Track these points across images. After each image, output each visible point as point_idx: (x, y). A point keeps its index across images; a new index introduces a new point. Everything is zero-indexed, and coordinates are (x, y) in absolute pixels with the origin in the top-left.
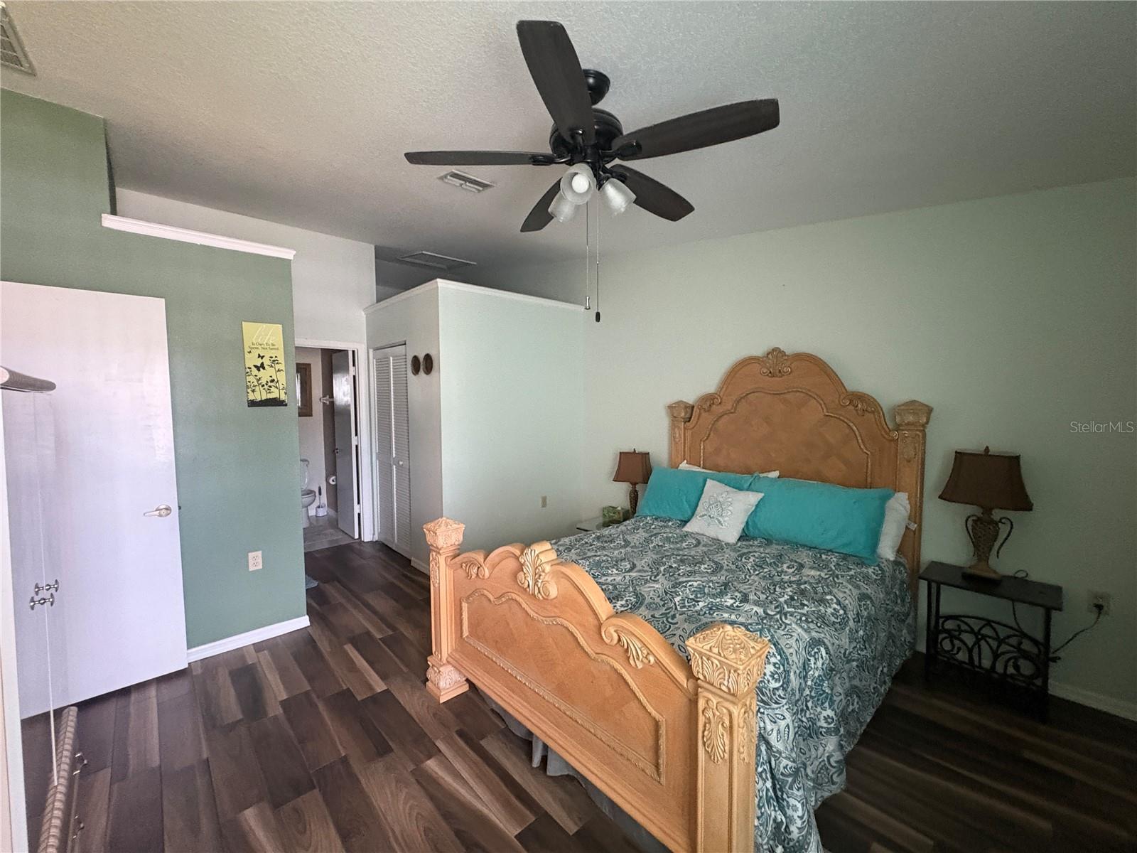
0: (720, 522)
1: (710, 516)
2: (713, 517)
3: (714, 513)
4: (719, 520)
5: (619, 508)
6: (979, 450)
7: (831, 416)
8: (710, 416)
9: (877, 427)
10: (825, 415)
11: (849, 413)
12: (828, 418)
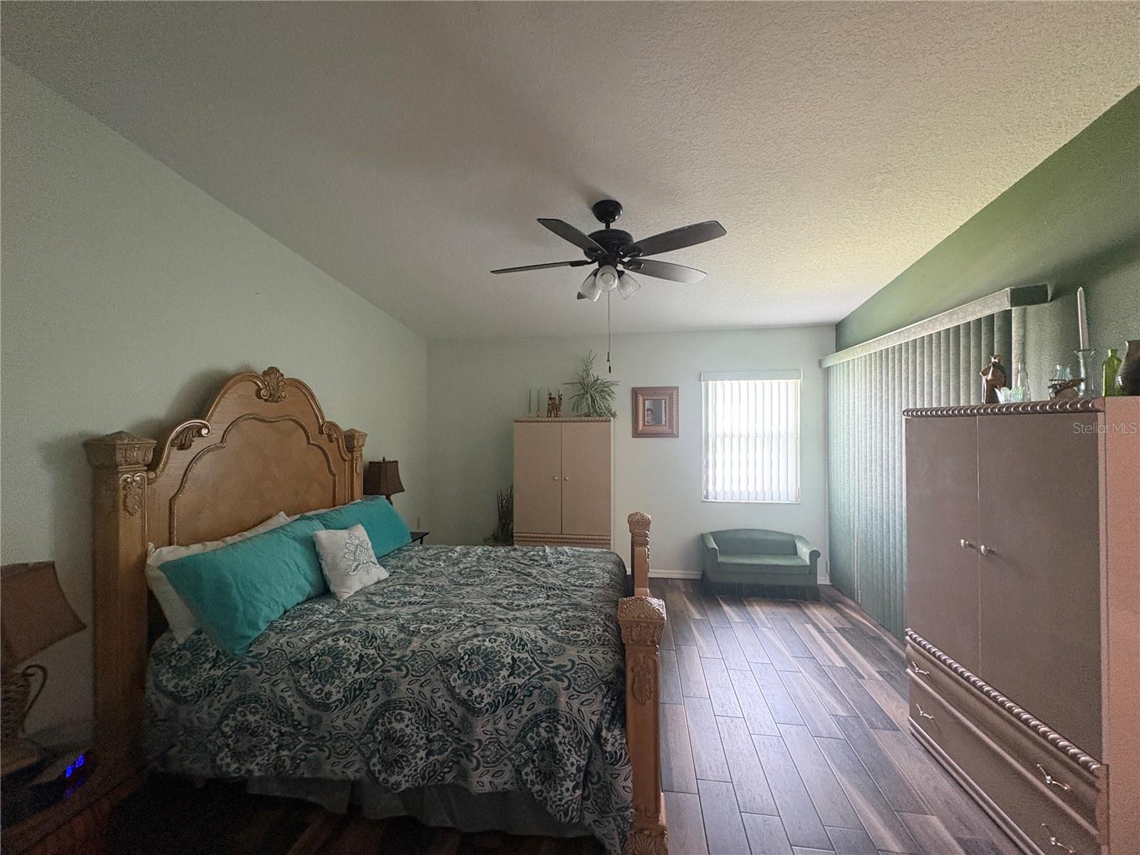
1: (364, 563)
2: (367, 563)
4: (372, 562)
6: (381, 459)
7: (313, 444)
8: (187, 455)
9: (339, 450)
10: (309, 443)
11: (323, 441)
12: (311, 446)
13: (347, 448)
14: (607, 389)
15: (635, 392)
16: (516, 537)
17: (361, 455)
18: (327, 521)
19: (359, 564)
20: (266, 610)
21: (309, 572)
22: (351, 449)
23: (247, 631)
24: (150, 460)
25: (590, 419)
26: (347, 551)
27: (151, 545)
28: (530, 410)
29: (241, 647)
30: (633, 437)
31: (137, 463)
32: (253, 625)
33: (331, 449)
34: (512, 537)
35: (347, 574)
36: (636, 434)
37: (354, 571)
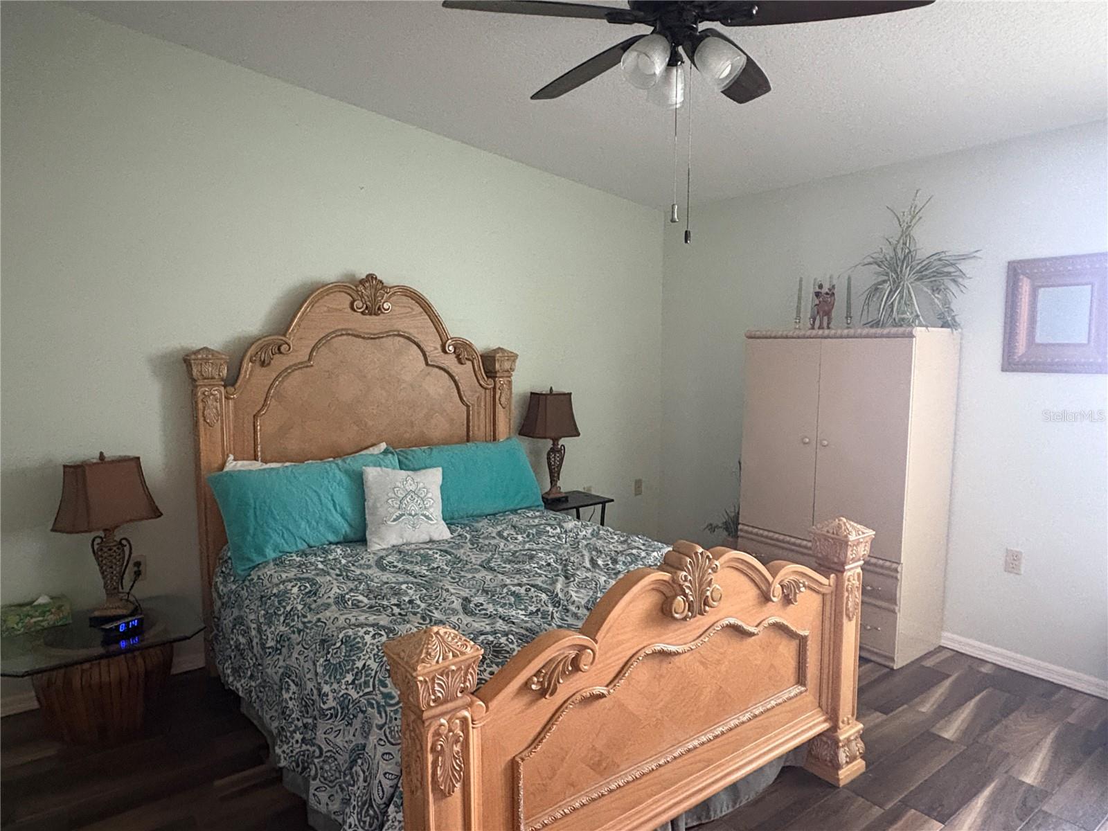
0: (427, 517)
1: (410, 515)
2: (416, 514)
3: (414, 508)
4: (425, 516)
5: (43, 600)
6: (546, 390)
7: (433, 366)
8: (271, 373)
9: (476, 375)
10: (427, 364)
11: (450, 361)
12: (431, 368)
13: (486, 372)
14: (951, 269)
15: (1015, 271)
16: (741, 530)
17: (510, 382)
18: (406, 458)
19: (404, 515)
20: (276, 538)
21: (349, 510)
22: (491, 374)
23: (254, 555)
24: (225, 375)
25: (879, 331)
26: (393, 496)
27: (231, 457)
28: (798, 316)
29: (243, 568)
30: (1004, 369)
31: (213, 378)
32: (261, 552)
33: (465, 372)
34: (737, 530)
35: (384, 523)
36: (1011, 363)
37: (395, 520)
